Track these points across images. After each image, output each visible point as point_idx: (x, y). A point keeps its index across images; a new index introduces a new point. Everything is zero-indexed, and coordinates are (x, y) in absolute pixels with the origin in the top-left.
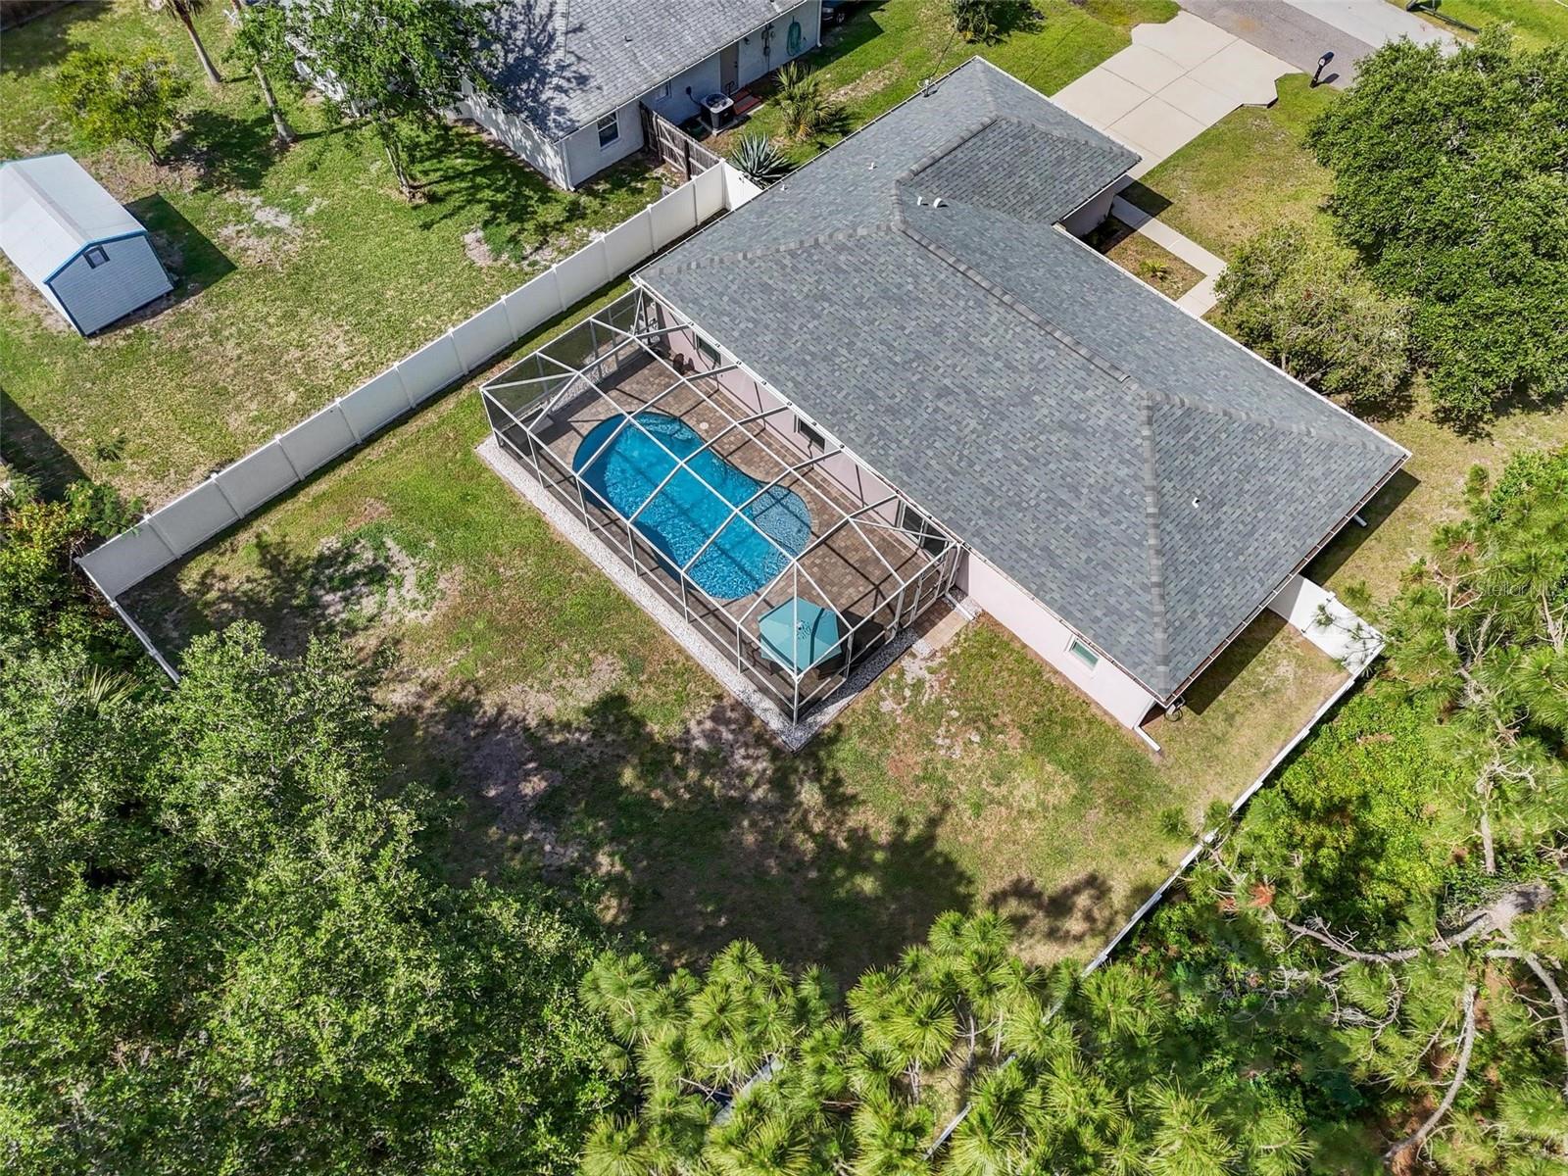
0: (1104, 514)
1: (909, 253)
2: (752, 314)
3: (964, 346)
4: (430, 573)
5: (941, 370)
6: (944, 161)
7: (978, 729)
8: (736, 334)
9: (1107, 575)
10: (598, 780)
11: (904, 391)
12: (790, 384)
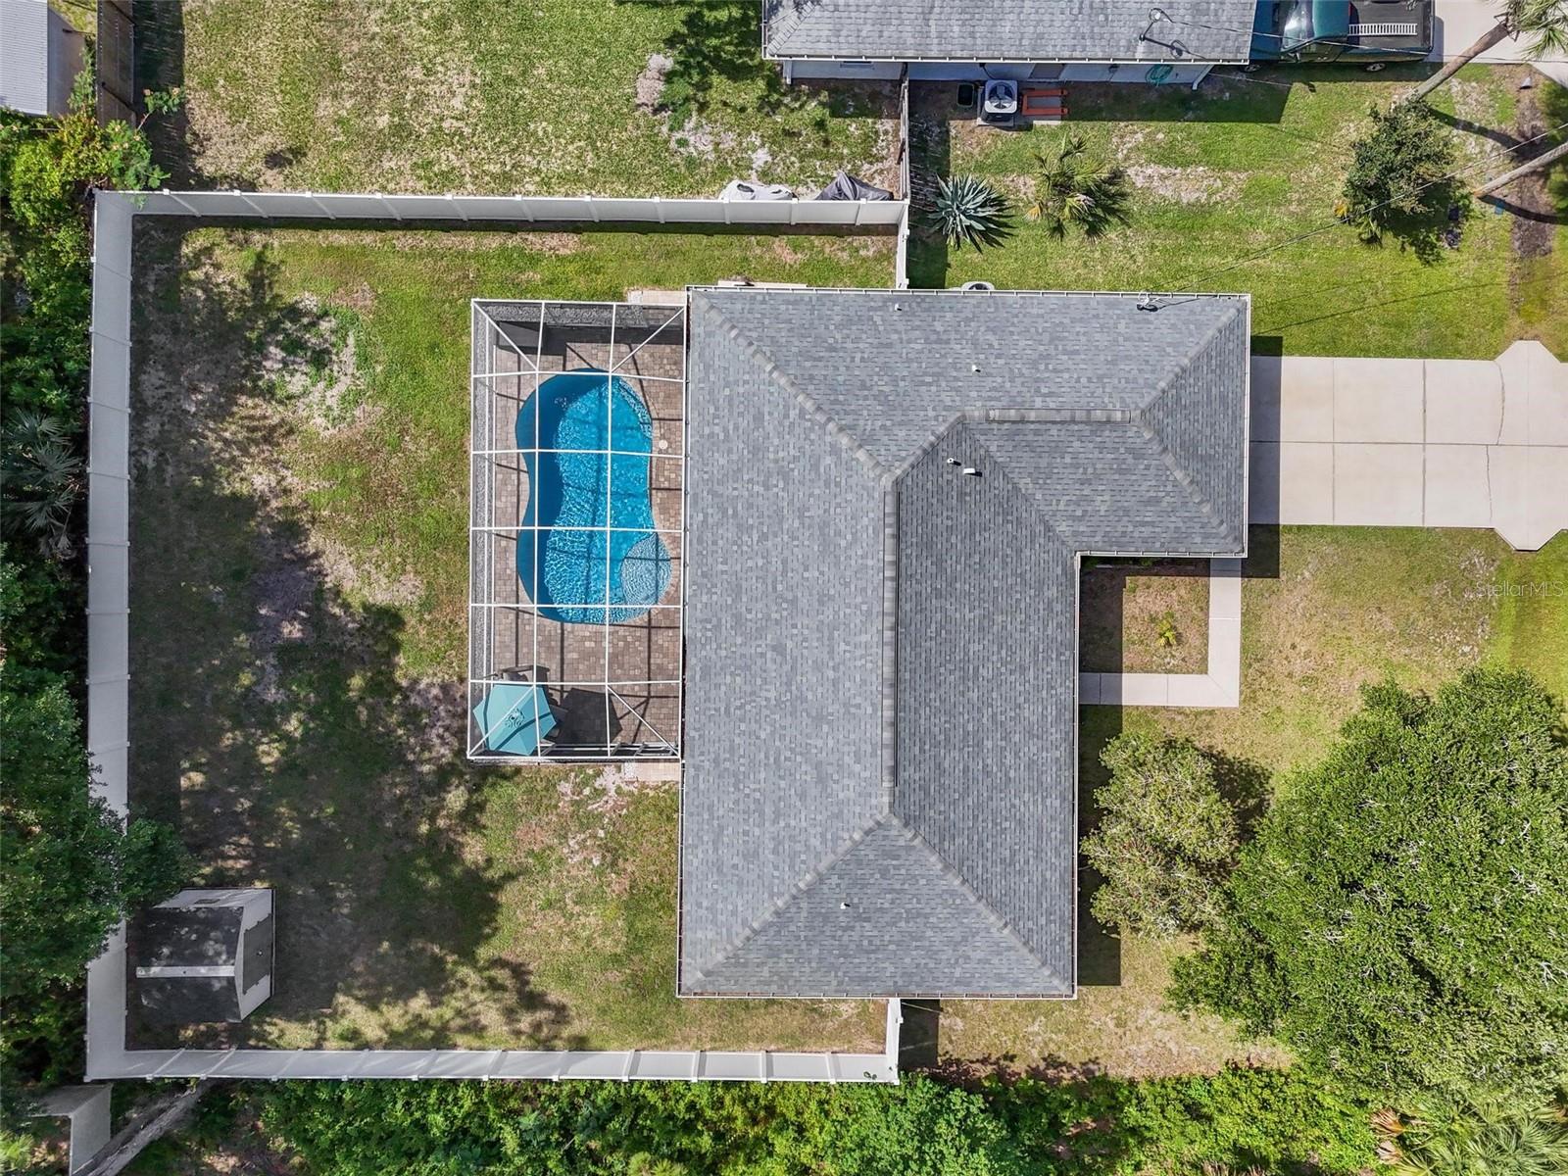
0: (775, 852)
1: (871, 515)
2: (731, 427)
3: (826, 634)
4: (360, 393)
5: (795, 631)
6: (1032, 426)
7: (604, 857)
8: (707, 431)
9: (734, 888)
10: (336, 663)
11: (760, 616)
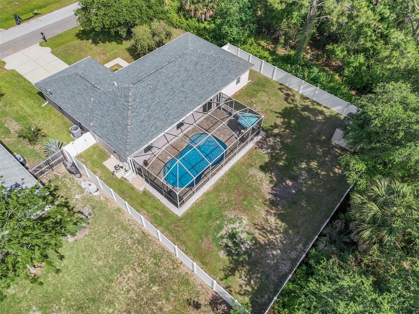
0: (216, 64)
3: (171, 79)
4: (228, 221)
9: (229, 67)
10: (283, 170)
12: (174, 120)
